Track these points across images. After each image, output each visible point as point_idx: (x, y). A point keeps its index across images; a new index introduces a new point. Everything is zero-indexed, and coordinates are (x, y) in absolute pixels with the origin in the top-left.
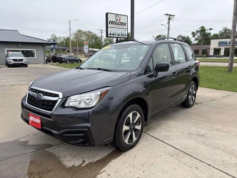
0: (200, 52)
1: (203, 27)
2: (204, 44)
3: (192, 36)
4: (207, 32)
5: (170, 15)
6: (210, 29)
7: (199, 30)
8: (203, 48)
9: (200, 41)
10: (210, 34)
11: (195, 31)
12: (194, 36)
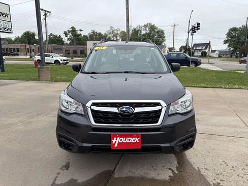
0: (79, 52)
1: (73, 28)
2: (77, 45)
3: (64, 35)
4: (79, 32)
5: (45, 11)
6: (81, 30)
7: (70, 30)
8: (81, 49)
9: (73, 41)
10: (80, 35)
11: (66, 31)
12: (66, 36)
